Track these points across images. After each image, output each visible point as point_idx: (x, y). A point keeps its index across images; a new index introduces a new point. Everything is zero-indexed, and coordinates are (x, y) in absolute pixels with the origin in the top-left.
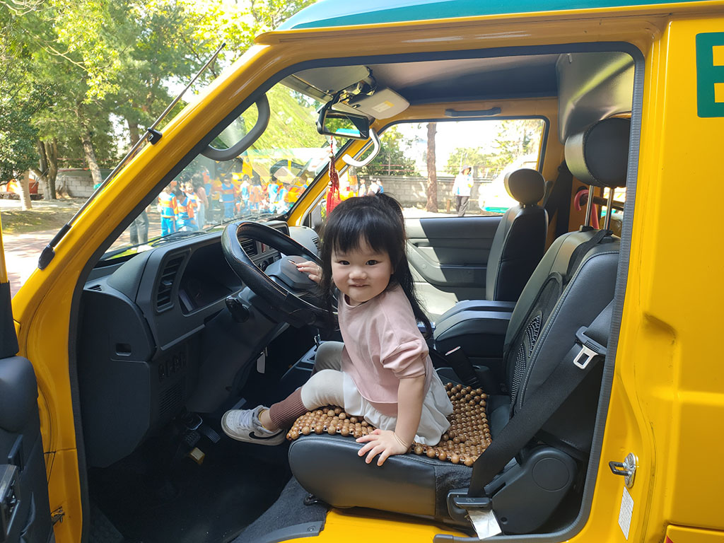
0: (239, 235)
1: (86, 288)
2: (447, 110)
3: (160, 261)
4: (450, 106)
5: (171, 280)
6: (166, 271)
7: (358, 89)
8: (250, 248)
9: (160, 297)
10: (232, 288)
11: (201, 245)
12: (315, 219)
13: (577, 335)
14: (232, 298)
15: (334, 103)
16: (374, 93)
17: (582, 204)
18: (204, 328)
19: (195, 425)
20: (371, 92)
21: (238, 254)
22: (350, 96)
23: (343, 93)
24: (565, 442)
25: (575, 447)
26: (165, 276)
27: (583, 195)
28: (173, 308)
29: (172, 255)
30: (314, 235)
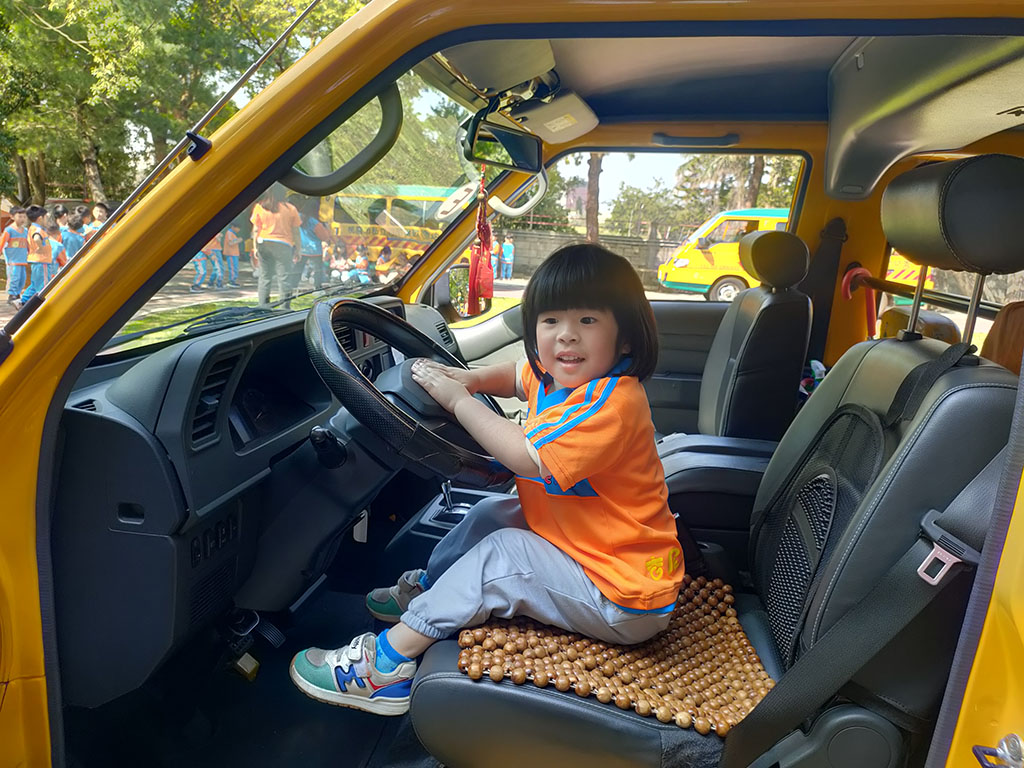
0: (337, 320)
1: (69, 405)
2: (656, 134)
4: (661, 129)
5: (217, 396)
6: (210, 380)
7: (530, 91)
8: (346, 339)
9: (197, 423)
10: (315, 405)
11: (273, 336)
12: (440, 294)
13: (923, 524)
14: (321, 430)
15: (491, 111)
16: (553, 100)
17: (853, 289)
18: (270, 474)
19: (247, 627)
20: (549, 98)
21: (333, 356)
22: (515, 101)
23: (506, 95)
24: (886, 700)
25: (902, 709)
26: (208, 387)
27: (857, 275)
28: (218, 443)
29: (220, 352)
30: (439, 318)
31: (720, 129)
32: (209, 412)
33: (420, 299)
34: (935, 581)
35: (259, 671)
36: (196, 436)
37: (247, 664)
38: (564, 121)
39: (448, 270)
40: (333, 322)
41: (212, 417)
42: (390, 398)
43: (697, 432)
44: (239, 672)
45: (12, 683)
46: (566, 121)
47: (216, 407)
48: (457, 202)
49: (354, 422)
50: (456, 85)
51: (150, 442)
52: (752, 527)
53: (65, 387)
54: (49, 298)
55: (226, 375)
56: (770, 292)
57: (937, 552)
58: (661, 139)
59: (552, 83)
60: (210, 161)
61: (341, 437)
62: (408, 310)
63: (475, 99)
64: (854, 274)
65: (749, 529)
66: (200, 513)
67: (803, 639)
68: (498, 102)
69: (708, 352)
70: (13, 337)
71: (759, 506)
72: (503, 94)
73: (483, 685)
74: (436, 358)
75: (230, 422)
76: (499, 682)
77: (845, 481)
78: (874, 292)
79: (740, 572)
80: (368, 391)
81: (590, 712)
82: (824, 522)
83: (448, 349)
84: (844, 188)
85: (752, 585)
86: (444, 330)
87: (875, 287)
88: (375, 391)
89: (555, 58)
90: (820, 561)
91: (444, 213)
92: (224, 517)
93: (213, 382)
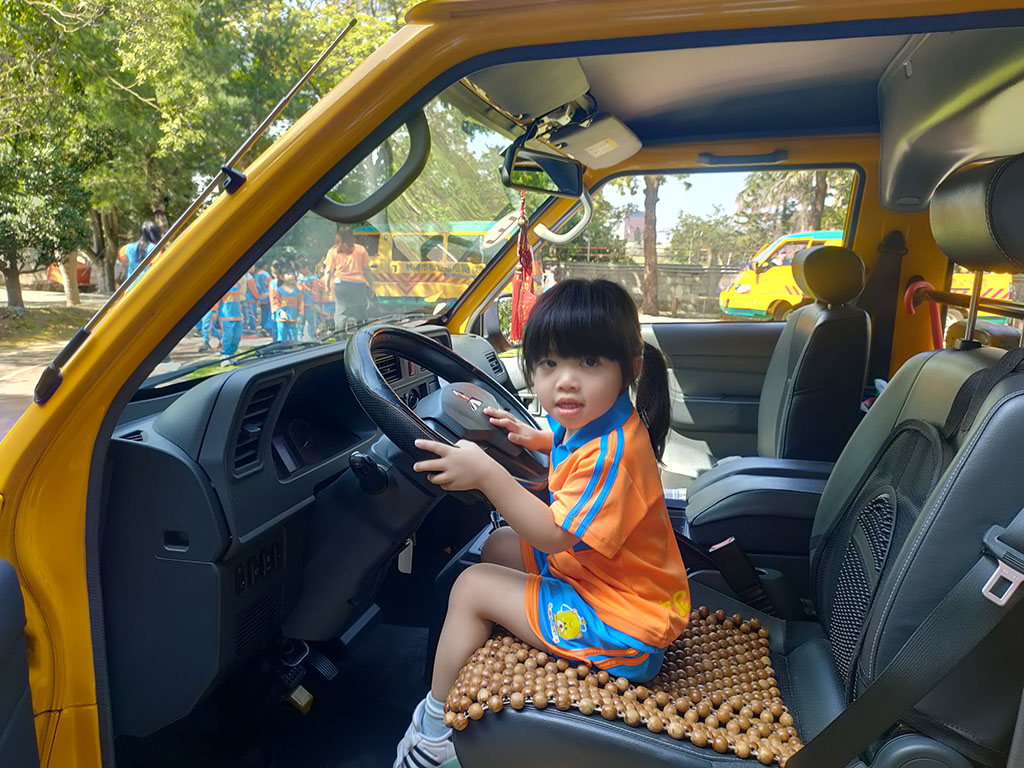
0: (372, 349)
1: (116, 436)
2: (702, 155)
3: (240, 393)
4: (705, 149)
5: (260, 424)
6: (252, 408)
7: (567, 116)
8: (391, 368)
9: (239, 451)
10: (361, 434)
11: (312, 365)
12: (489, 324)
13: (985, 540)
14: (360, 455)
15: (529, 138)
16: (592, 124)
17: (917, 303)
18: (314, 502)
19: (296, 658)
20: (587, 122)
21: (372, 383)
22: (553, 127)
23: (543, 121)
24: (954, 729)
25: (974, 740)
26: (249, 416)
27: (919, 289)
28: (261, 470)
29: (261, 381)
30: (490, 347)
31: (768, 146)
32: (252, 440)
33: (469, 329)
34: (1002, 601)
35: (313, 704)
36: (238, 464)
37: (301, 697)
38: (604, 145)
39: (496, 300)
40: (372, 350)
41: (254, 445)
42: (430, 425)
43: (755, 454)
44: (293, 705)
45: (65, 711)
46: (607, 145)
47: (259, 434)
48: (502, 231)
49: (394, 449)
50: (492, 114)
51: (193, 470)
52: (813, 552)
53: (112, 420)
54: (94, 332)
55: (268, 404)
56: (825, 308)
57: (1003, 570)
58: (707, 159)
59: (589, 107)
60: (246, 192)
61: (383, 463)
62: (454, 339)
63: (512, 127)
64: (916, 288)
65: (808, 555)
66: (243, 540)
67: (860, 664)
68: (536, 129)
69: (765, 374)
70: (62, 370)
71: (819, 529)
72: (539, 120)
73: (527, 714)
74: (477, 382)
75: (274, 449)
76: (541, 709)
77: (905, 499)
78: (938, 306)
79: (802, 600)
80: (408, 417)
81: (637, 742)
82: (884, 542)
83: (497, 379)
84: (900, 201)
85: (814, 613)
86: (493, 359)
87: (939, 301)
88: (415, 417)
89: (588, 81)
90: (879, 583)
91: (489, 242)
92: (268, 544)
93: (253, 412)
